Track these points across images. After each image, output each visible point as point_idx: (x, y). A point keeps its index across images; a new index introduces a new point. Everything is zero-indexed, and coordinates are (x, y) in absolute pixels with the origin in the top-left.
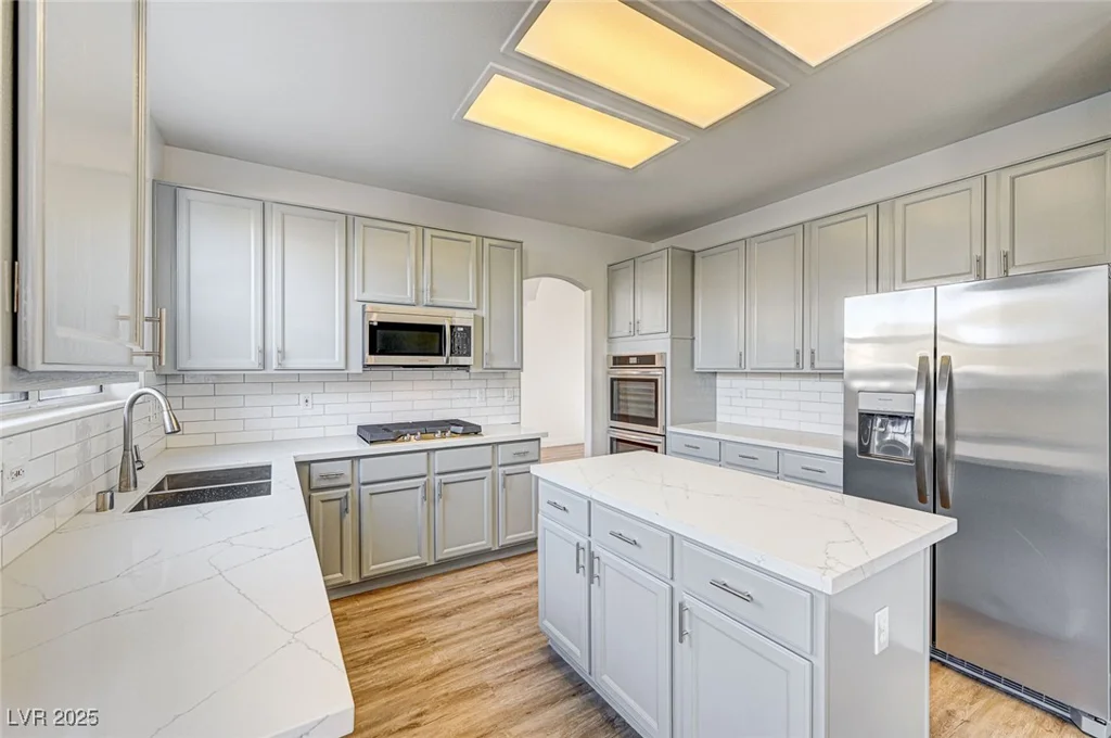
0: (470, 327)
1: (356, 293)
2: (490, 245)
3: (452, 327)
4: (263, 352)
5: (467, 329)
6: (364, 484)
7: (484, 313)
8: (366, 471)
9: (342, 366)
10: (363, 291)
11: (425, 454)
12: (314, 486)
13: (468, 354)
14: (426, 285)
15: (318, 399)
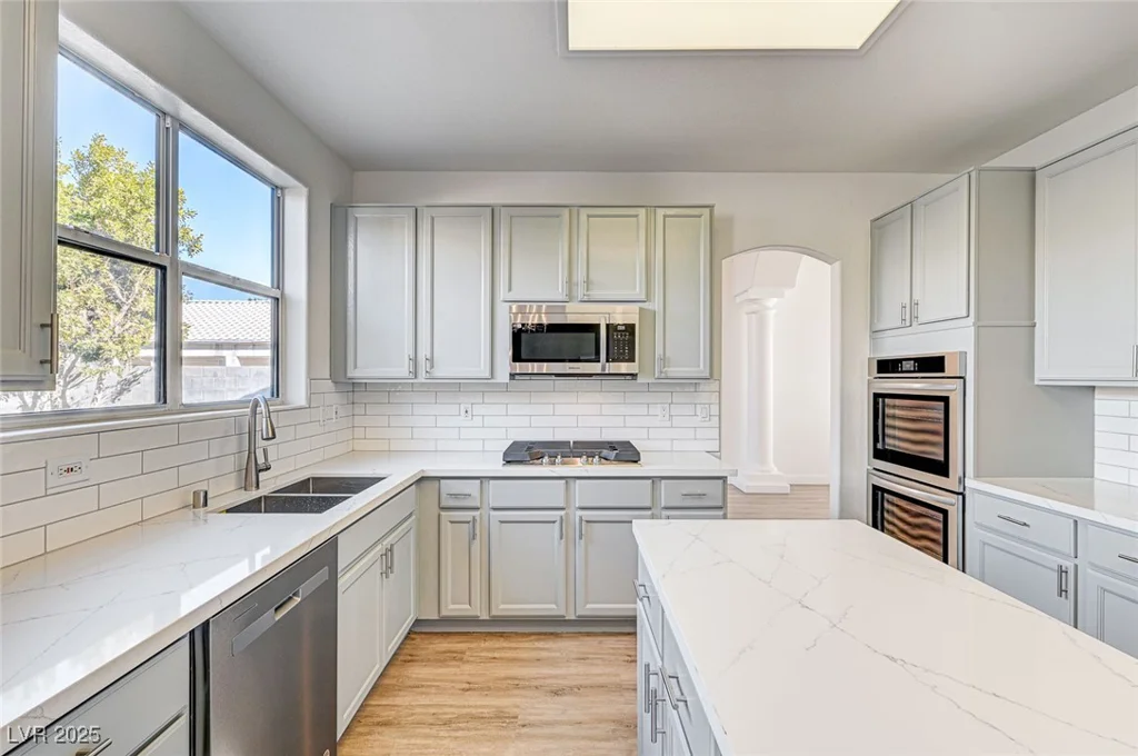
0: (633, 325)
1: (502, 294)
2: (665, 216)
3: (608, 325)
4: (415, 360)
5: (630, 328)
6: (495, 509)
7: (656, 305)
8: (497, 494)
9: (487, 375)
10: (510, 290)
11: (563, 481)
12: (443, 504)
13: (632, 359)
14: (580, 276)
15: (478, 409)
